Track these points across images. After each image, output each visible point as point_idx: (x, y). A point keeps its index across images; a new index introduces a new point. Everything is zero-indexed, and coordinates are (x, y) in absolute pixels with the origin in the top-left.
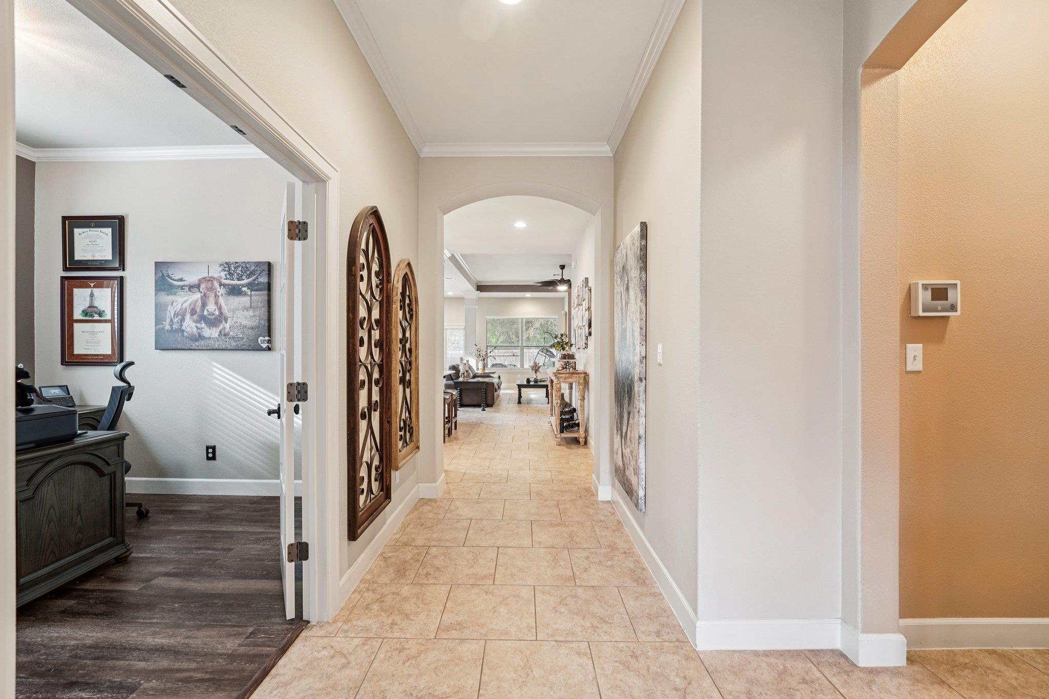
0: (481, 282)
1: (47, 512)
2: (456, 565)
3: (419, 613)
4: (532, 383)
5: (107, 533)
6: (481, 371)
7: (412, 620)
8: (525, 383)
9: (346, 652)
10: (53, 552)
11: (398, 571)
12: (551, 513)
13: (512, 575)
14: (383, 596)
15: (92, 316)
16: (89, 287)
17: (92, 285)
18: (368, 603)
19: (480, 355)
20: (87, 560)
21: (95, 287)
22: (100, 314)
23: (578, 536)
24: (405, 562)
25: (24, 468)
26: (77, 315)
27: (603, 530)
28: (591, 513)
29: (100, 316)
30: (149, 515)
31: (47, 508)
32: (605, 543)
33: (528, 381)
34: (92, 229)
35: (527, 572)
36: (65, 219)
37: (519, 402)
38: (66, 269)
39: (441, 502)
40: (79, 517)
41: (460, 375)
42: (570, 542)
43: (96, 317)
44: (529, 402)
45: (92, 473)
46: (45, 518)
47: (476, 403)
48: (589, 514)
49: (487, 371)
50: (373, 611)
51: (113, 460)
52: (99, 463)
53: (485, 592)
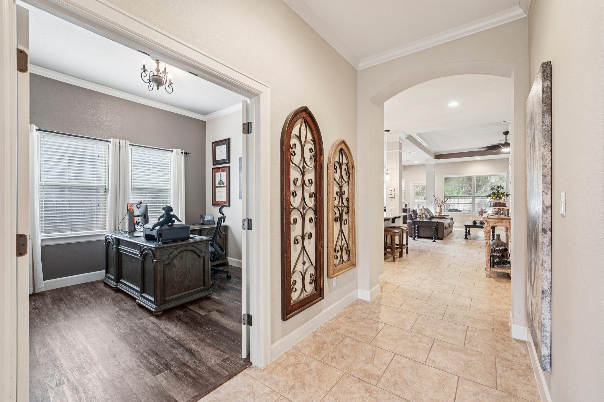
0: (438, 152)
1: (176, 271)
2: (356, 357)
3: (311, 386)
4: (477, 224)
5: (202, 284)
6: (438, 214)
7: (305, 390)
8: (472, 224)
9: (256, 395)
10: (178, 289)
11: (317, 348)
12: (456, 337)
13: (395, 383)
14: (299, 363)
15: (221, 184)
16: (220, 172)
17: (221, 171)
18: (288, 364)
19: (437, 203)
20: (192, 295)
21: (222, 171)
22: (223, 183)
23: (474, 367)
24: (325, 343)
25: (167, 251)
26: (217, 185)
27: (506, 370)
28: (498, 348)
29: (223, 185)
30: (231, 277)
31: (176, 269)
32: (503, 385)
33: (475, 222)
34: (220, 146)
35: (409, 386)
36: (213, 143)
37: (466, 238)
38: (214, 165)
39: (371, 305)
40: (189, 274)
41: (418, 216)
42: (464, 371)
43: (222, 185)
44: (475, 239)
45: (195, 255)
46: (175, 273)
47: (429, 236)
48: (496, 349)
49: (442, 214)
50: (287, 372)
51: (204, 251)
52: (198, 251)
53: (366, 389)
